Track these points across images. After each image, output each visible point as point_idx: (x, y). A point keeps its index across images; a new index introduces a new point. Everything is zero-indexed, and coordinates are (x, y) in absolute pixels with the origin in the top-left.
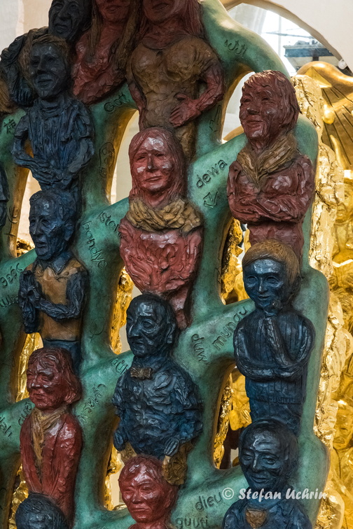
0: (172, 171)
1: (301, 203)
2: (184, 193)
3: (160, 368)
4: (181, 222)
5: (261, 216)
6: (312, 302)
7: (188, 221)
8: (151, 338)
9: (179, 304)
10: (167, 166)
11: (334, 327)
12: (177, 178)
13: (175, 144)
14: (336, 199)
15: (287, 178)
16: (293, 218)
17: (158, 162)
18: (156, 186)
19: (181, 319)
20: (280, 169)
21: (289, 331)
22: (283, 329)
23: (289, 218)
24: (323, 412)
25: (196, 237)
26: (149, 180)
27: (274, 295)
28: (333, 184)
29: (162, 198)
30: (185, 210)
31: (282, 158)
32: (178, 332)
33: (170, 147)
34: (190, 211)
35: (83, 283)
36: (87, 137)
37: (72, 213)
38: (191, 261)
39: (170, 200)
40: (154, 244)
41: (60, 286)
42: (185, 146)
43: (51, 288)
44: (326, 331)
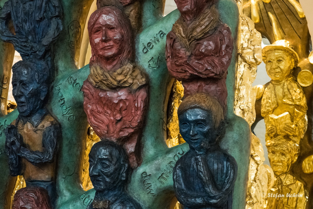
0: (122, 40)
1: (222, 63)
2: (133, 58)
3: (116, 200)
4: (130, 81)
5: (191, 74)
6: (236, 142)
7: (135, 81)
8: (108, 176)
9: (131, 148)
10: (118, 37)
11: (256, 163)
12: (127, 47)
13: (124, 19)
14: (255, 59)
15: (211, 43)
16: (216, 75)
17: (111, 34)
18: (110, 53)
19: (133, 160)
20: (205, 35)
21: (216, 166)
22: (211, 164)
23: (213, 75)
25: (142, 94)
26: (104, 49)
27: (202, 137)
28: (252, 48)
29: (115, 63)
30: (133, 71)
31: (206, 27)
32: (131, 170)
33: (120, 22)
34: (137, 72)
35: (56, 134)
36: (57, 17)
37: (46, 77)
38: (139, 112)
39: (122, 64)
40: (110, 100)
41: (38, 137)
42: (133, 20)
43: (30, 139)
44: (250, 166)
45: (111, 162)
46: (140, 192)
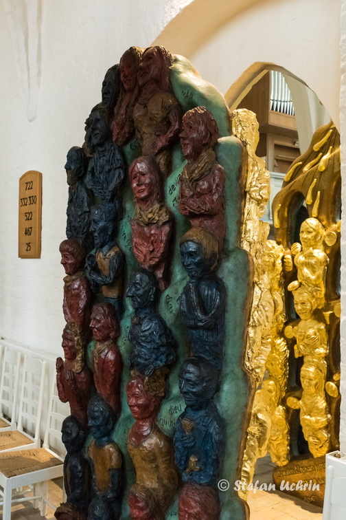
0: (150, 184)
2: (162, 200)
3: (145, 317)
4: (157, 218)
7: (161, 218)
8: (139, 297)
10: (147, 181)
12: (156, 190)
13: (154, 165)
15: (205, 183)
16: (206, 211)
17: (143, 179)
18: (143, 195)
19: (162, 284)
20: (202, 176)
24: (253, 352)
25: (167, 229)
26: (139, 192)
27: (195, 267)
28: (259, 186)
29: (148, 203)
30: (160, 210)
33: (149, 168)
34: (164, 210)
35: (118, 261)
36: (119, 168)
37: (112, 216)
38: (162, 245)
39: (152, 204)
41: (106, 263)
43: (102, 265)
44: (255, 293)
45: (141, 286)
46: (166, 311)
